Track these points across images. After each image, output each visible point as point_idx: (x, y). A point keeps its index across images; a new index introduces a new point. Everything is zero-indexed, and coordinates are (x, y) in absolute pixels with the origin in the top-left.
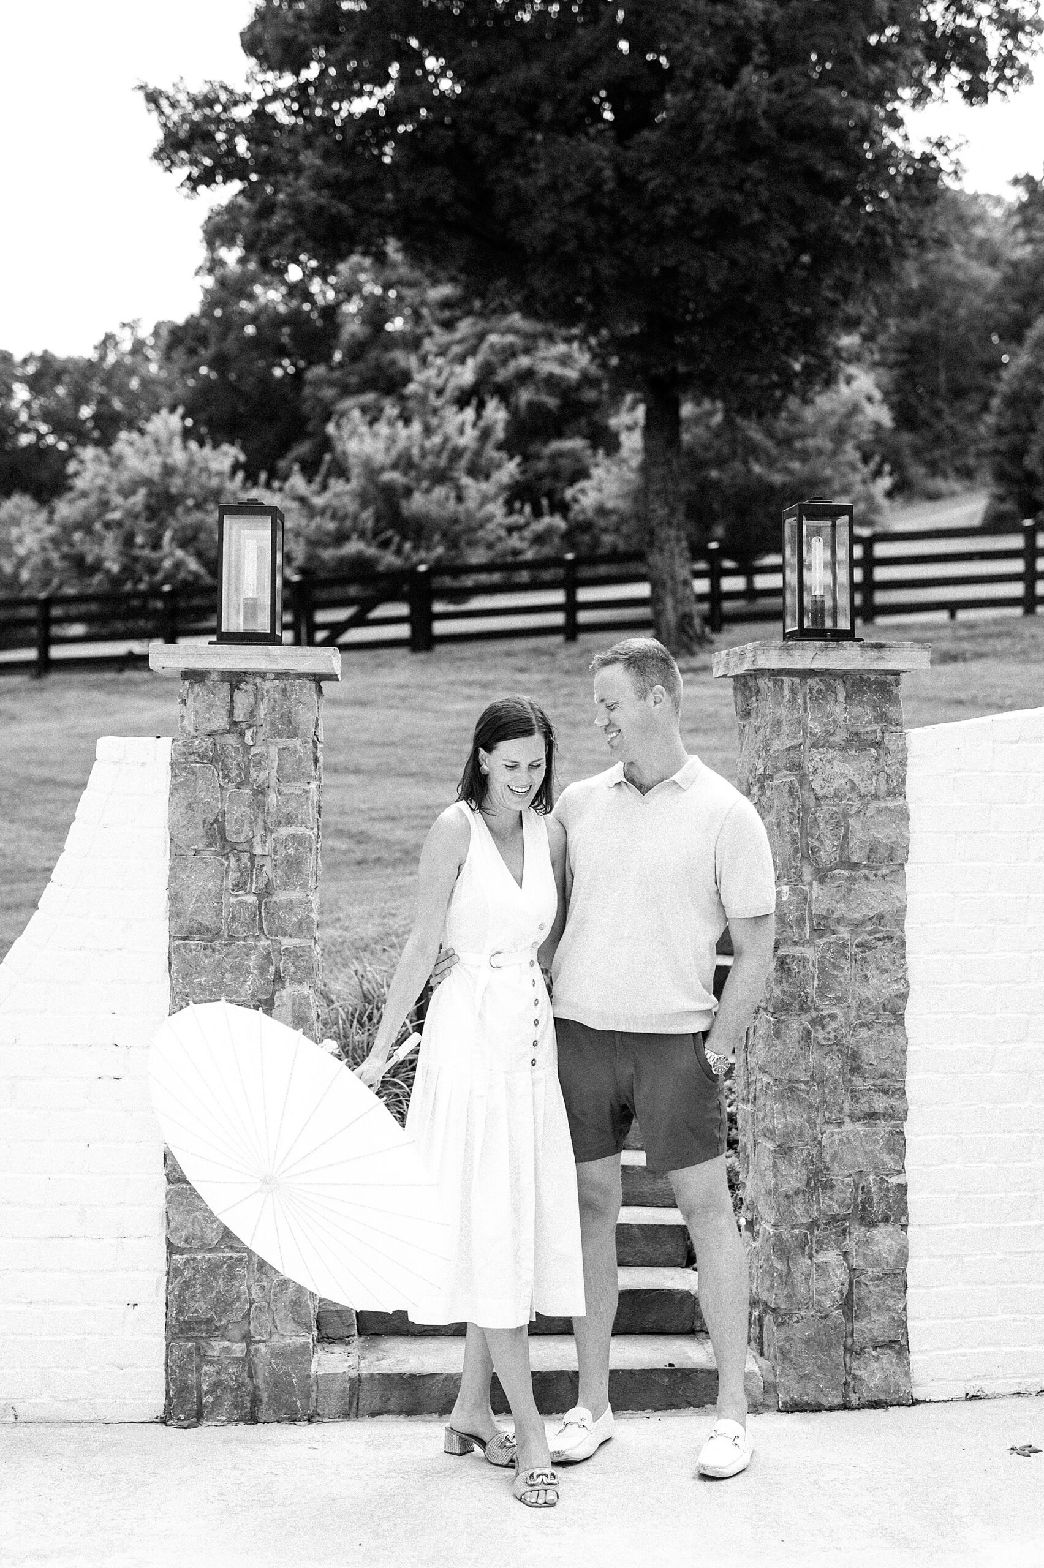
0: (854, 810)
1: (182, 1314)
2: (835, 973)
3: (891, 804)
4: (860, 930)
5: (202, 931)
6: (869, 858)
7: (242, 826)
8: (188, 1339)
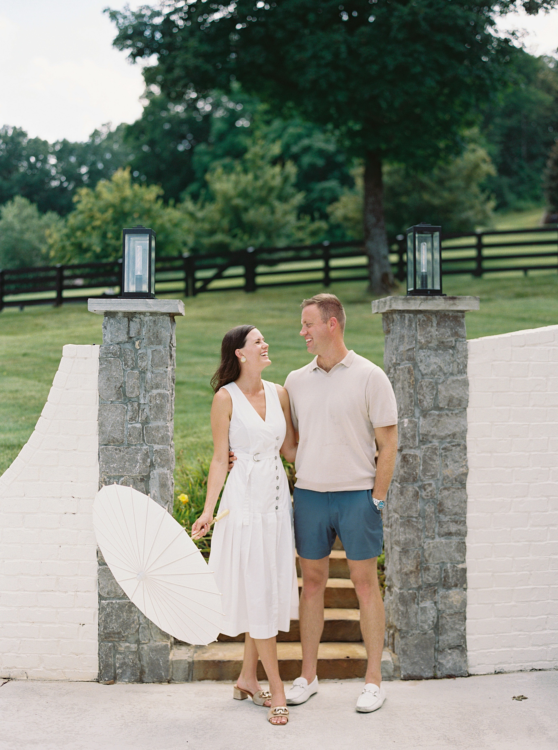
0: (441, 381)
1: (106, 629)
2: (431, 463)
3: (460, 378)
4: (444, 441)
5: (114, 441)
6: (448, 405)
7: (134, 389)
8: (109, 642)
